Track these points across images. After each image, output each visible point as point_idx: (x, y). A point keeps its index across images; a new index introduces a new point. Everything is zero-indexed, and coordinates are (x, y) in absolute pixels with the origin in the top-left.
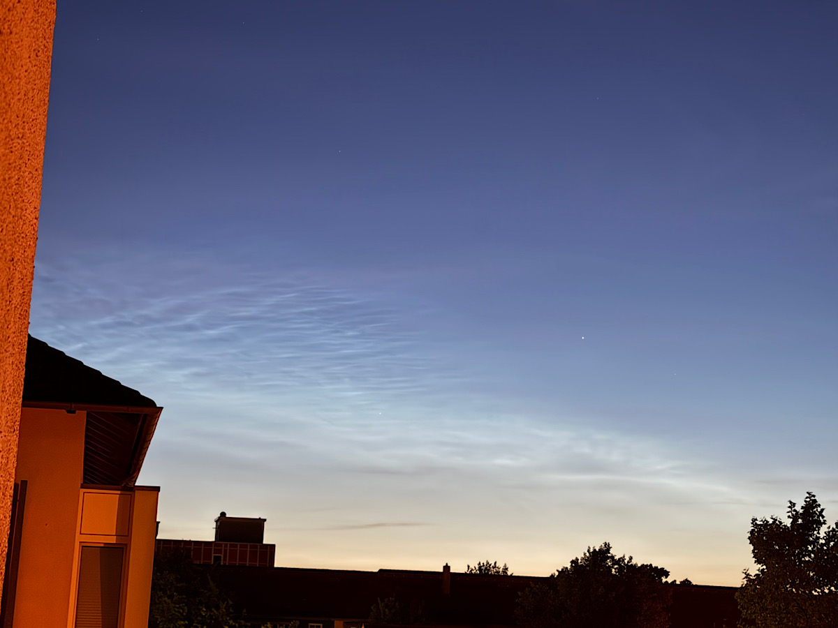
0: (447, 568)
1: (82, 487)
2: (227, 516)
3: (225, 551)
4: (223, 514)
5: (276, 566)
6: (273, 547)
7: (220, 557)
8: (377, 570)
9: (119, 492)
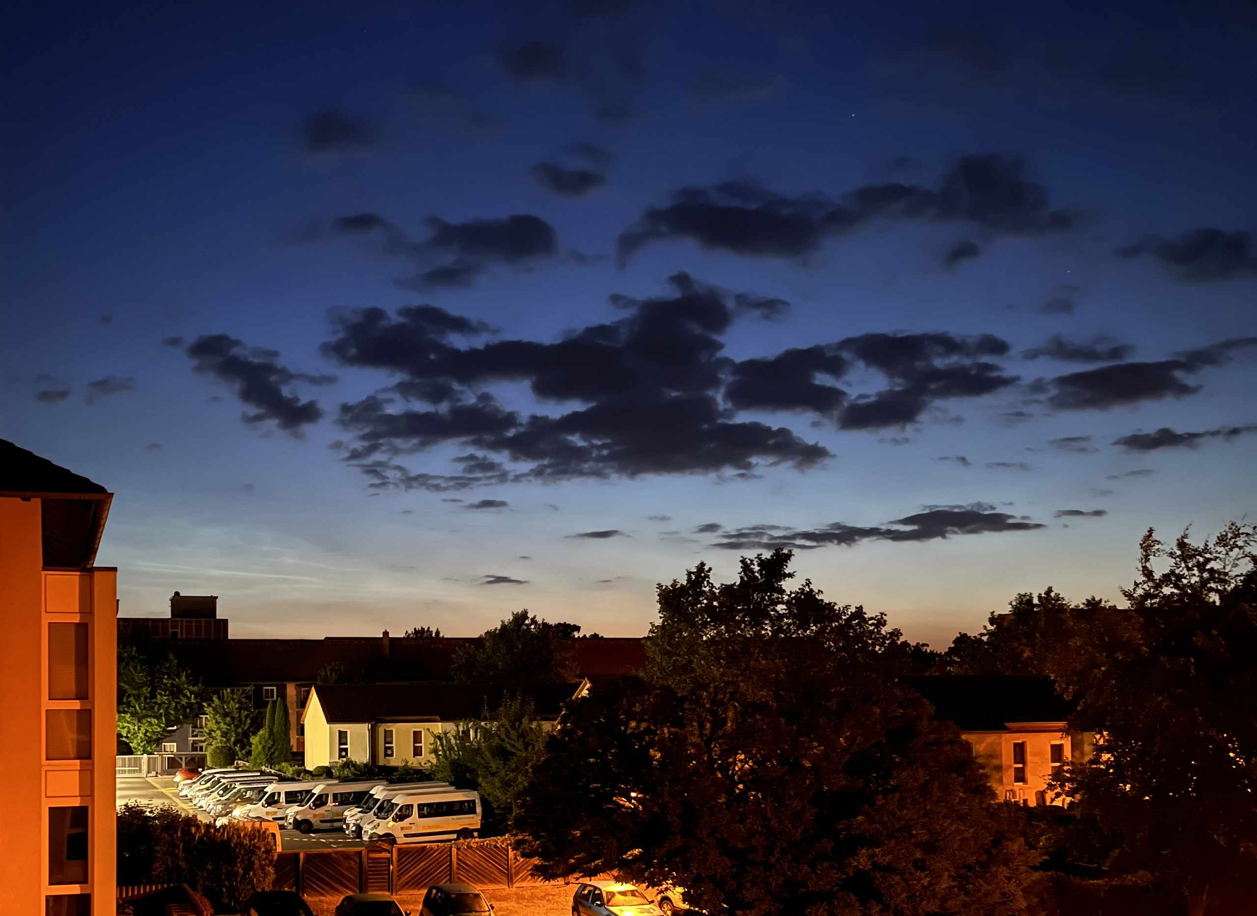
0: (386, 633)
1: (44, 570)
2: (181, 595)
3: (182, 627)
4: (177, 594)
5: (230, 637)
6: (225, 622)
7: (178, 632)
8: (323, 638)
9: (78, 573)
